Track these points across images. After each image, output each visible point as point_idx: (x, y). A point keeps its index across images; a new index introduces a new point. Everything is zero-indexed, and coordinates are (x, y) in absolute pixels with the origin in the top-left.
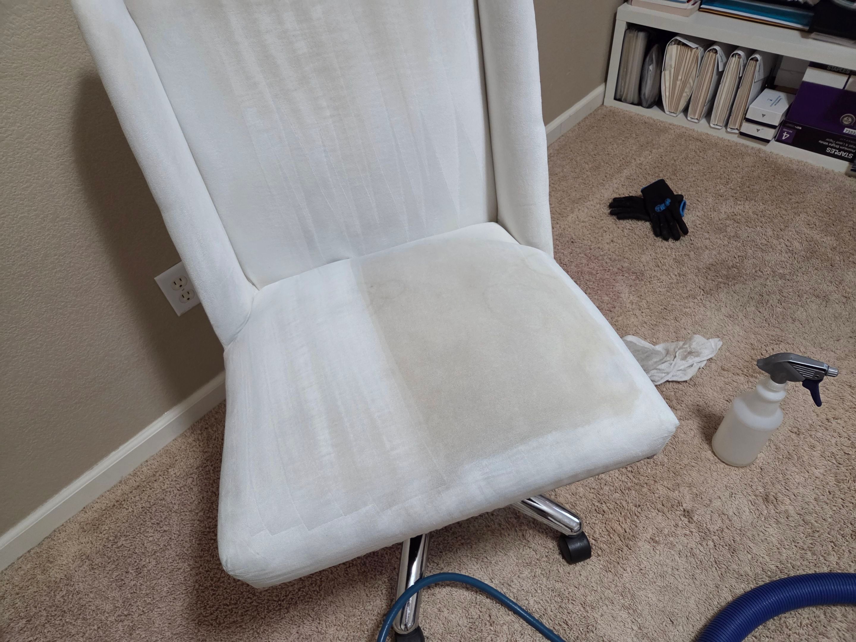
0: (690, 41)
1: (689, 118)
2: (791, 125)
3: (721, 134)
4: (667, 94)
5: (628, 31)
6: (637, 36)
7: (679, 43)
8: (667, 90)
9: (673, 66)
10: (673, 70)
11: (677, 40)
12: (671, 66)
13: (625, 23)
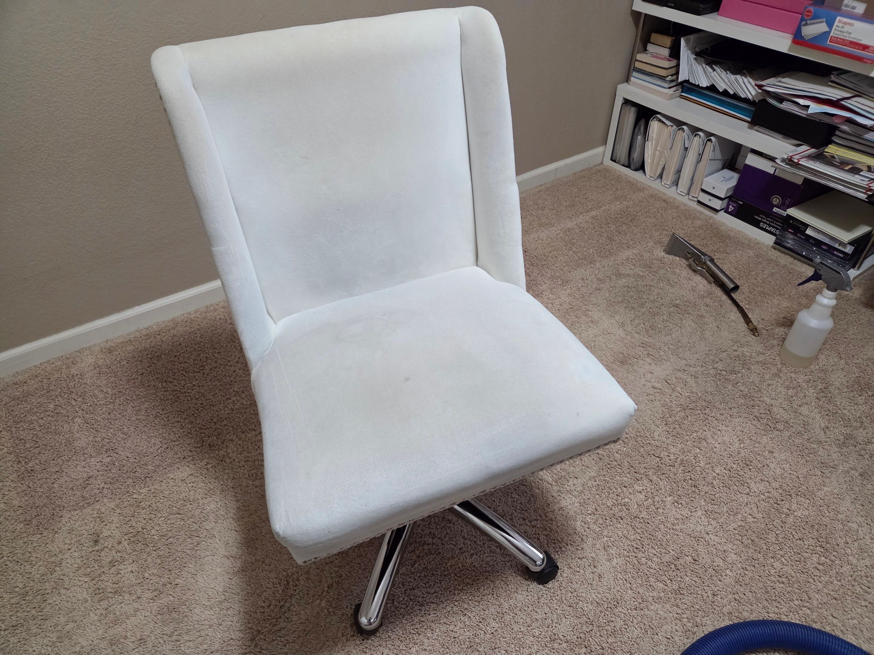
0: (667, 119)
1: (663, 184)
2: (735, 200)
3: (685, 200)
4: (649, 161)
5: (624, 105)
6: (630, 110)
7: (660, 120)
8: (650, 158)
9: (654, 138)
10: (654, 142)
11: (658, 118)
12: (653, 137)
13: (622, 98)
